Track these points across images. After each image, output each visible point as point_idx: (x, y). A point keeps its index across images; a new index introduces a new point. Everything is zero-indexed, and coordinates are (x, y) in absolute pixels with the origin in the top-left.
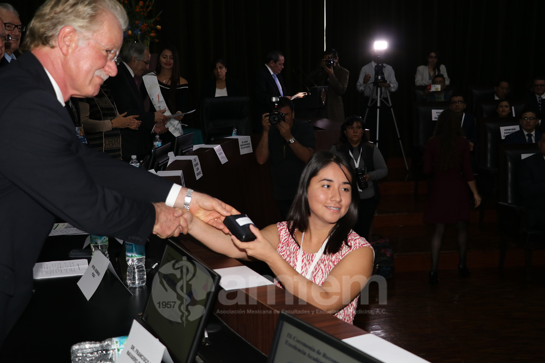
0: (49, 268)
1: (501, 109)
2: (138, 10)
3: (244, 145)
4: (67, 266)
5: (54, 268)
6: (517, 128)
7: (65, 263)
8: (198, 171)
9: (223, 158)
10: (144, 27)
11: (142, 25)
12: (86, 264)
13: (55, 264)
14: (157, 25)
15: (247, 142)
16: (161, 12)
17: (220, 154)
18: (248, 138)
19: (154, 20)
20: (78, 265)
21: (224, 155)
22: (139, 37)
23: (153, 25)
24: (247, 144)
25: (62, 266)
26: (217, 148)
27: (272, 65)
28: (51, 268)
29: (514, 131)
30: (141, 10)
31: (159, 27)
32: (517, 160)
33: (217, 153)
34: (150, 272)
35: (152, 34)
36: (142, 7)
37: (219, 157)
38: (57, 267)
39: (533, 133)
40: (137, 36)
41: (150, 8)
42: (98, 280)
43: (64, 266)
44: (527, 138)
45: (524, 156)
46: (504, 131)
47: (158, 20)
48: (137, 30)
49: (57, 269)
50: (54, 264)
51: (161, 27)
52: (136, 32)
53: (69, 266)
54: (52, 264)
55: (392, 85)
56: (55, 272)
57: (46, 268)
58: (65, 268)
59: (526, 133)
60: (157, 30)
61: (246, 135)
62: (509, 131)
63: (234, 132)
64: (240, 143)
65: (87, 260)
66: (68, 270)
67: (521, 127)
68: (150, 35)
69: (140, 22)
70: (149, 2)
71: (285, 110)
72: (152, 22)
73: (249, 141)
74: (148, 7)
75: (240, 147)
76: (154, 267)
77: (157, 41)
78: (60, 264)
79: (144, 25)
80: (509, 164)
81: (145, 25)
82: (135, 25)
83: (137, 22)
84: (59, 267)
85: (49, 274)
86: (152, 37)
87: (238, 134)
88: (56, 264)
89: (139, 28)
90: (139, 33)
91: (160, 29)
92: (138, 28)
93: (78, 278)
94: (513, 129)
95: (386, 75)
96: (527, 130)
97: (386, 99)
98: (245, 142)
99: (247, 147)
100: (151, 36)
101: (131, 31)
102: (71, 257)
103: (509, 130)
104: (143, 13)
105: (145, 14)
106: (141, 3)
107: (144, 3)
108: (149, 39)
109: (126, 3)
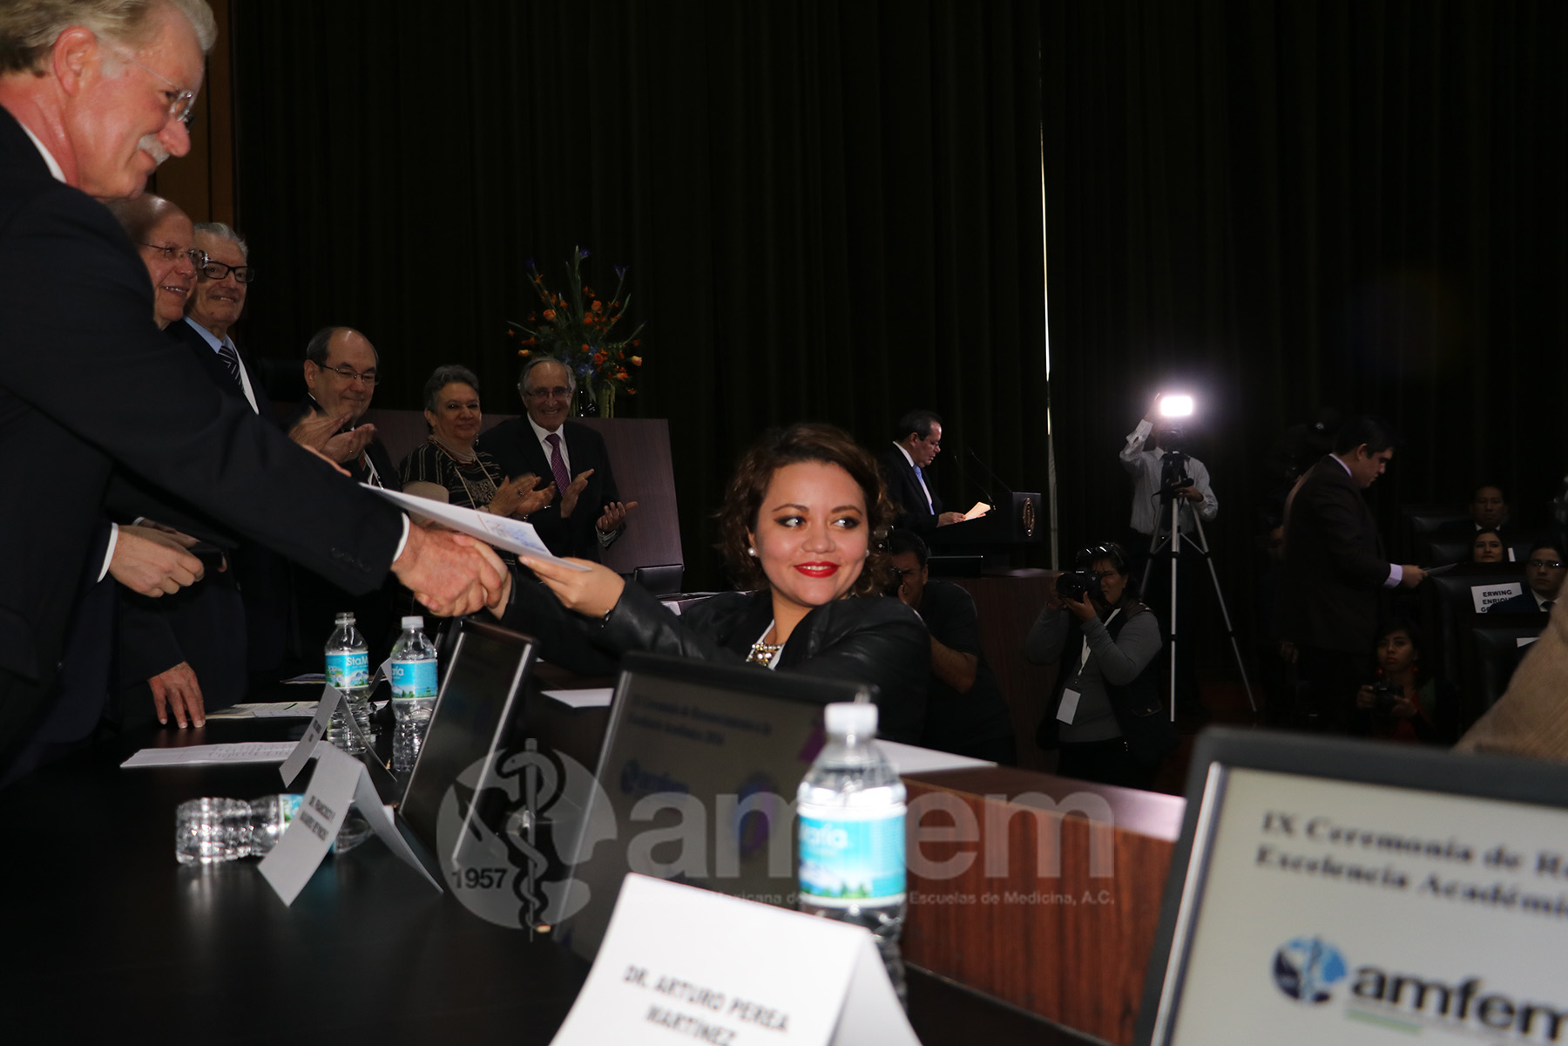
1: (1480, 551)
2: (588, 319)
6: (1514, 589)
10: (603, 359)
11: (599, 356)
14: (632, 356)
16: (642, 326)
19: (625, 343)
22: (588, 380)
23: (622, 355)
27: (913, 444)
29: (1508, 597)
30: (596, 319)
31: (636, 359)
35: (620, 376)
36: (598, 315)
40: (585, 378)
41: (618, 316)
46: (1483, 597)
47: (636, 344)
48: (586, 365)
51: (642, 359)
52: (583, 370)
55: (1204, 499)
59: (1540, 601)
60: (631, 367)
62: (1496, 597)
67: (1524, 588)
68: (614, 377)
69: (592, 347)
70: (617, 303)
72: (622, 348)
74: (613, 313)
77: (633, 393)
79: (601, 353)
81: (603, 352)
82: (579, 354)
83: (585, 346)
86: (620, 381)
89: (591, 362)
90: (591, 372)
91: (640, 364)
92: (587, 362)
94: (1504, 593)
96: (1542, 593)
97: (1194, 535)
100: (617, 379)
103: (1495, 593)
104: (598, 327)
105: (606, 330)
106: (596, 305)
107: (604, 304)
108: (613, 388)
109: (562, 308)
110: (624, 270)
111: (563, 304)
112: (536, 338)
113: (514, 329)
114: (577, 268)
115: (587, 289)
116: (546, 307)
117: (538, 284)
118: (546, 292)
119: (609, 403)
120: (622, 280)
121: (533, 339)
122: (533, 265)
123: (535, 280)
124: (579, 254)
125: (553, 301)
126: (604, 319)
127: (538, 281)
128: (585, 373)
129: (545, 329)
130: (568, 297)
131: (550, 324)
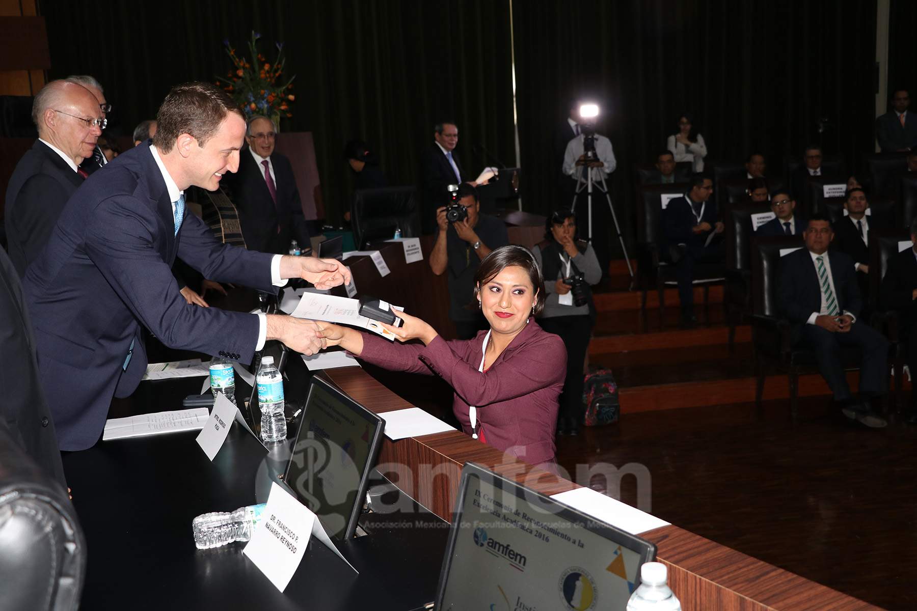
0: (158, 421)
2: (263, 75)
3: (411, 250)
4: (181, 417)
5: (165, 420)
7: (179, 414)
8: (351, 287)
9: (383, 270)
10: (272, 97)
11: (270, 96)
12: (207, 414)
13: (166, 415)
14: (288, 95)
15: (415, 245)
16: (294, 77)
17: (380, 263)
18: (416, 241)
19: (284, 88)
20: (196, 416)
21: (384, 264)
22: (265, 111)
23: (283, 95)
24: (416, 249)
25: (175, 418)
26: (375, 255)
28: (161, 421)
30: (268, 75)
31: (291, 97)
32: (775, 259)
33: (376, 262)
34: (292, 421)
35: (283, 108)
36: (268, 72)
37: (378, 267)
38: (168, 419)
39: (792, 221)
40: (263, 110)
41: (279, 72)
42: (224, 433)
43: (178, 417)
44: (784, 228)
45: (784, 252)
46: (757, 220)
47: (290, 87)
48: (263, 102)
49: (169, 421)
50: (164, 416)
51: (295, 97)
52: (261, 105)
53: (184, 417)
54: (162, 416)
55: (606, 164)
56: (166, 426)
57: (154, 420)
58: (179, 420)
59: (782, 222)
60: (289, 101)
61: (414, 236)
63: (397, 233)
64: (406, 248)
65: (207, 409)
66: (184, 423)
68: (279, 107)
69: (266, 91)
70: (278, 65)
71: (465, 201)
72: (282, 91)
73: (418, 245)
74: (276, 71)
75: (406, 253)
76: (296, 415)
77: (289, 115)
78: (172, 415)
79: (271, 95)
80: (765, 263)
81: (273, 94)
82: (259, 96)
83: (262, 91)
84: (172, 419)
85: (159, 428)
86: (283, 110)
87: (402, 236)
88: (168, 416)
89: (265, 100)
90: (266, 106)
91: (293, 100)
92: (263, 99)
93: (197, 432)
95: (599, 151)
98: (412, 246)
99: (416, 253)
100: (281, 109)
101: (255, 103)
102: (186, 405)
104: (269, 80)
105: (273, 81)
106: (267, 67)
107: (271, 66)
108: (279, 113)
109: (246, 68)
110: (281, 45)
111: (247, 66)
112: (233, 86)
113: (220, 81)
114: (254, 44)
115: (260, 56)
116: (237, 69)
117: (233, 55)
118: (237, 59)
119: (277, 122)
120: (280, 50)
121: (231, 87)
122: (228, 43)
123: (230, 52)
124: (256, 36)
125: (242, 64)
126: (272, 75)
127: (232, 53)
128: (263, 106)
129: (239, 82)
130: (249, 61)
131: (240, 78)
